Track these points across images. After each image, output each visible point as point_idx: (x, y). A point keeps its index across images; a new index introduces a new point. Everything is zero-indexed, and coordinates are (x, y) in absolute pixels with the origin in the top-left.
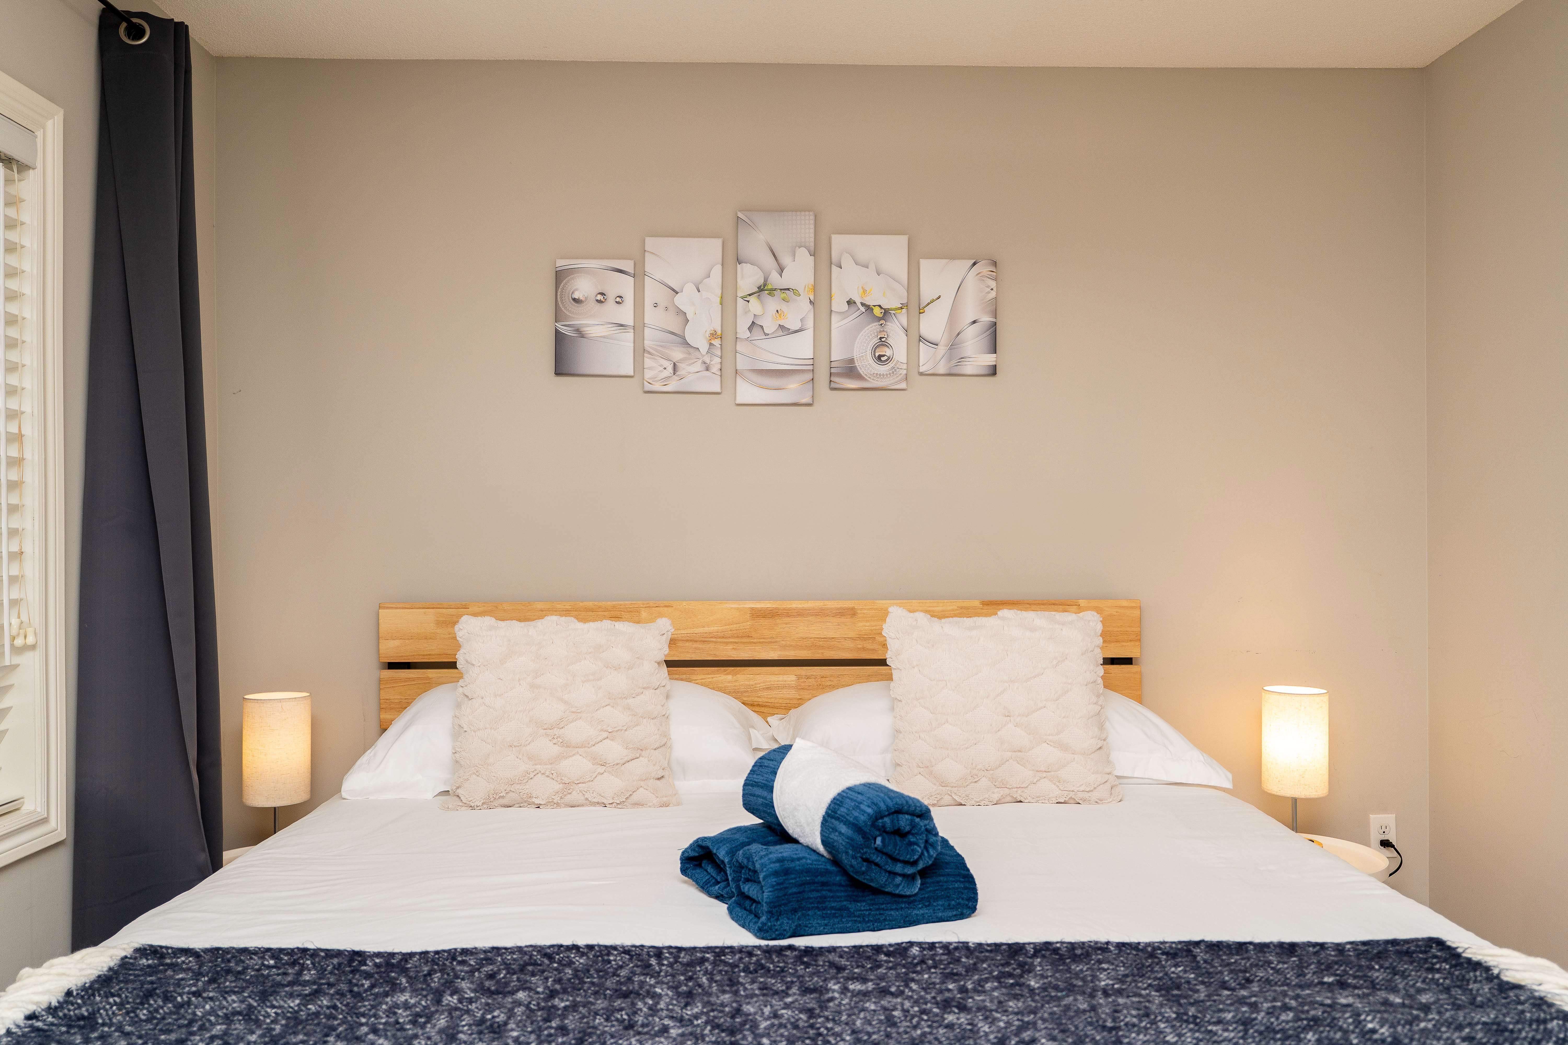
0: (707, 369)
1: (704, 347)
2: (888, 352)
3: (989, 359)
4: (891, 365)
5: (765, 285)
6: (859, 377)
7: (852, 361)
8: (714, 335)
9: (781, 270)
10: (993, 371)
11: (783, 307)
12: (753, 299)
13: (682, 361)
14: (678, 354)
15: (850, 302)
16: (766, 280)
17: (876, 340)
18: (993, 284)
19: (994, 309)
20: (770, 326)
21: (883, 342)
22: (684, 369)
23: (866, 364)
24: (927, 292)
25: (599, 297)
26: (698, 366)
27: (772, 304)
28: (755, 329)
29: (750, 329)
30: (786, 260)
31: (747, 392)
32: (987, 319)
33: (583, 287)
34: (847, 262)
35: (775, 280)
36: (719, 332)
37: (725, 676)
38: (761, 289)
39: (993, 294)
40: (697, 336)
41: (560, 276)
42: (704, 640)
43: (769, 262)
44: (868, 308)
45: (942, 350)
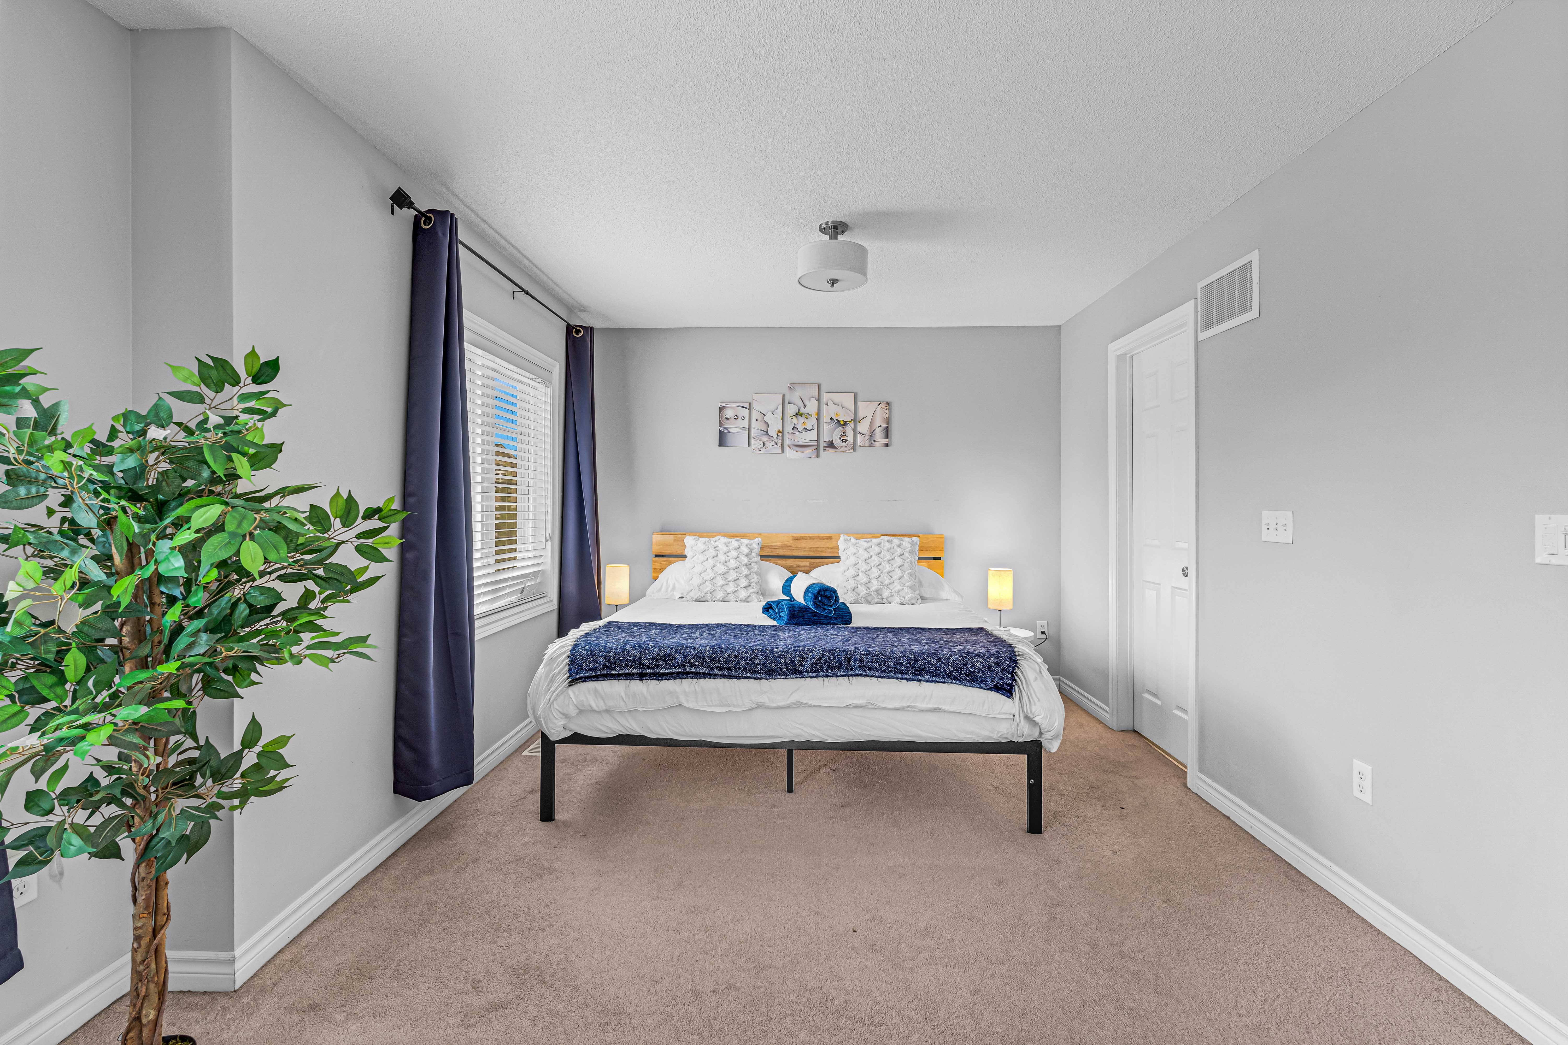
0: (776, 444)
1: (775, 436)
2: (846, 438)
3: (886, 441)
4: (847, 443)
5: (799, 412)
6: (835, 448)
7: (832, 441)
8: (779, 432)
9: (805, 406)
10: (887, 445)
11: (806, 420)
12: (793, 418)
13: (767, 441)
14: (765, 439)
15: (832, 419)
16: (799, 410)
17: (841, 433)
18: (887, 412)
19: (888, 421)
20: (800, 428)
21: (844, 435)
22: (767, 444)
23: (837, 443)
24: (861, 414)
25: (736, 417)
26: (773, 443)
27: (802, 419)
28: (795, 429)
29: (793, 429)
30: (807, 403)
31: (792, 453)
32: (885, 425)
33: (729, 413)
34: (830, 403)
35: (803, 410)
36: (781, 430)
37: (783, 561)
38: (797, 414)
39: (887, 415)
40: (773, 432)
41: (721, 409)
42: (775, 547)
43: (801, 404)
44: (839, 421)
45: (867, 437)
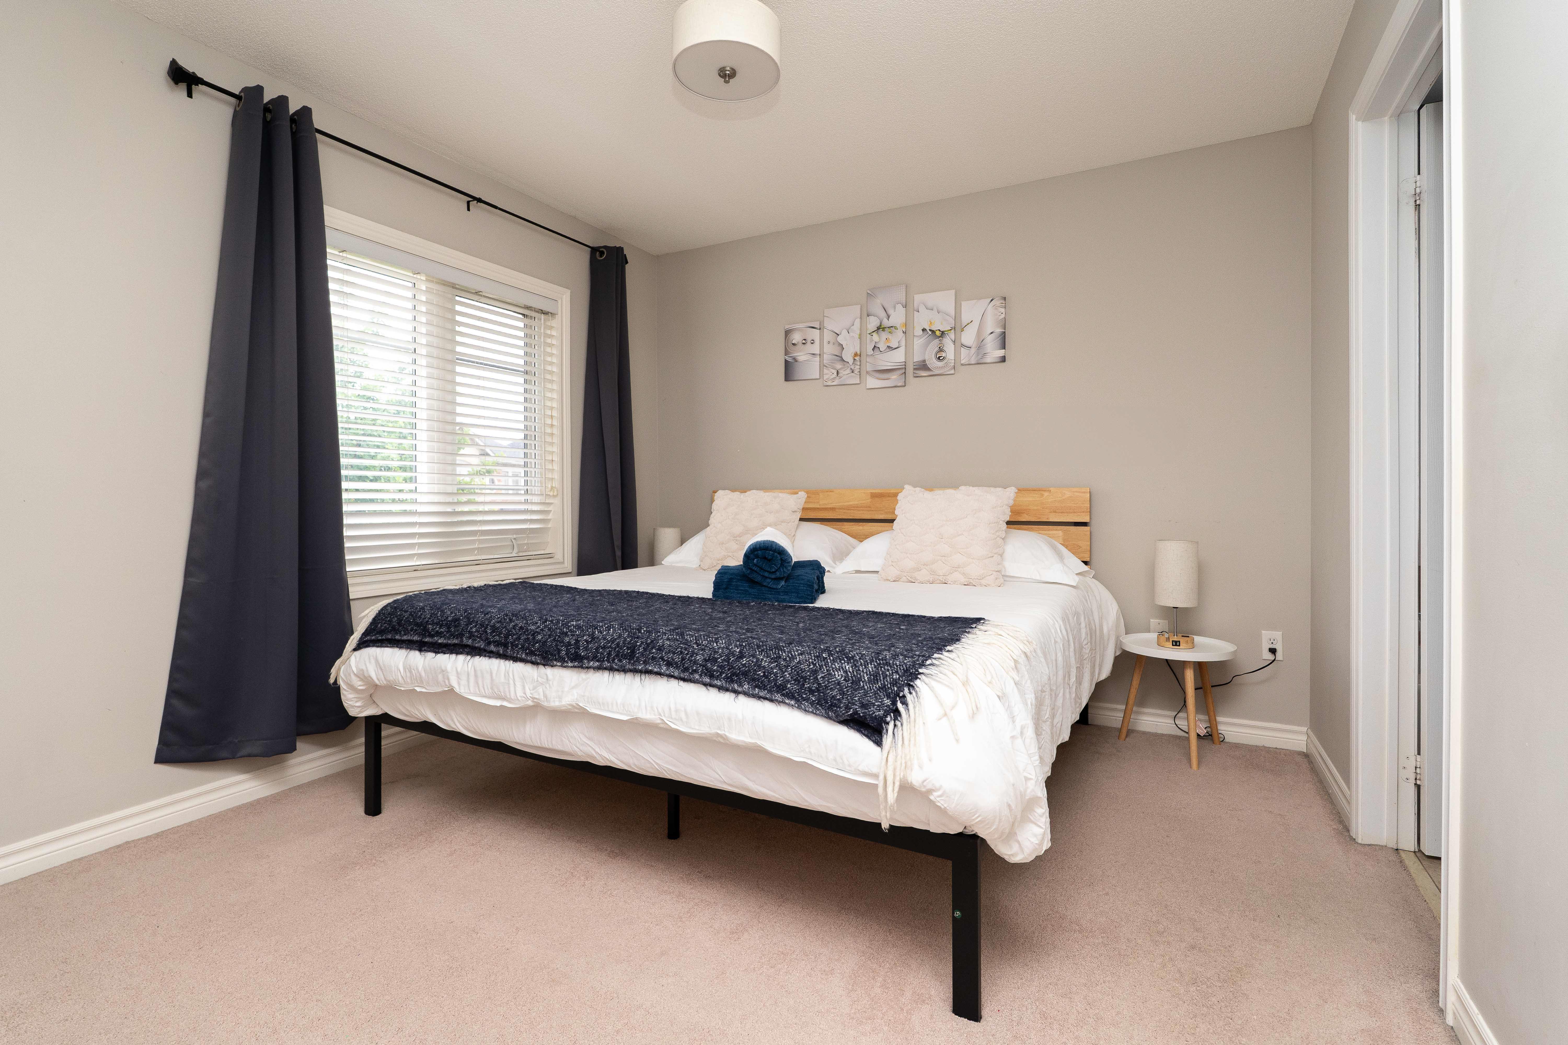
0: (853, 372)
1: (851, 361)
2: (944, 354)
3: (1001, 353)
4: (945, 361)
5: (880, 326)
6: (928, 369)
7: (924, 361)
8: (856, 355)
9: (889, 317)
10: (1003, 359)
11: (890, 336)
12: (874, 334)
13: (841, 369)
14: (839, 366)
15: (924, 330)
16: (881, 323)
17: (937, 349)
18: (1003, 310)
19: (1004, 324)
20: (882, 347)
21: (941, 350)
22: (842, 373)
23: (933, 363)
24: (965, 319)
25: (804, 341)
26: (848, 371)
27: (884, 335)
28: (876, 349)
29: (873, 349)
30: (891, 312)
31: (872, 382)
32: (999, 330)
33: (796, 338)
34: (922, 309)
35: (886, 323)
36: (859, 353)
37: (847, 526)
38: (878, 328)
39: (1003, 316)
40: (848, 356)
41: (788, 333)
42: (848, 508)
43: (882, 314)
44: (933, 332)
45: (973, 350)
